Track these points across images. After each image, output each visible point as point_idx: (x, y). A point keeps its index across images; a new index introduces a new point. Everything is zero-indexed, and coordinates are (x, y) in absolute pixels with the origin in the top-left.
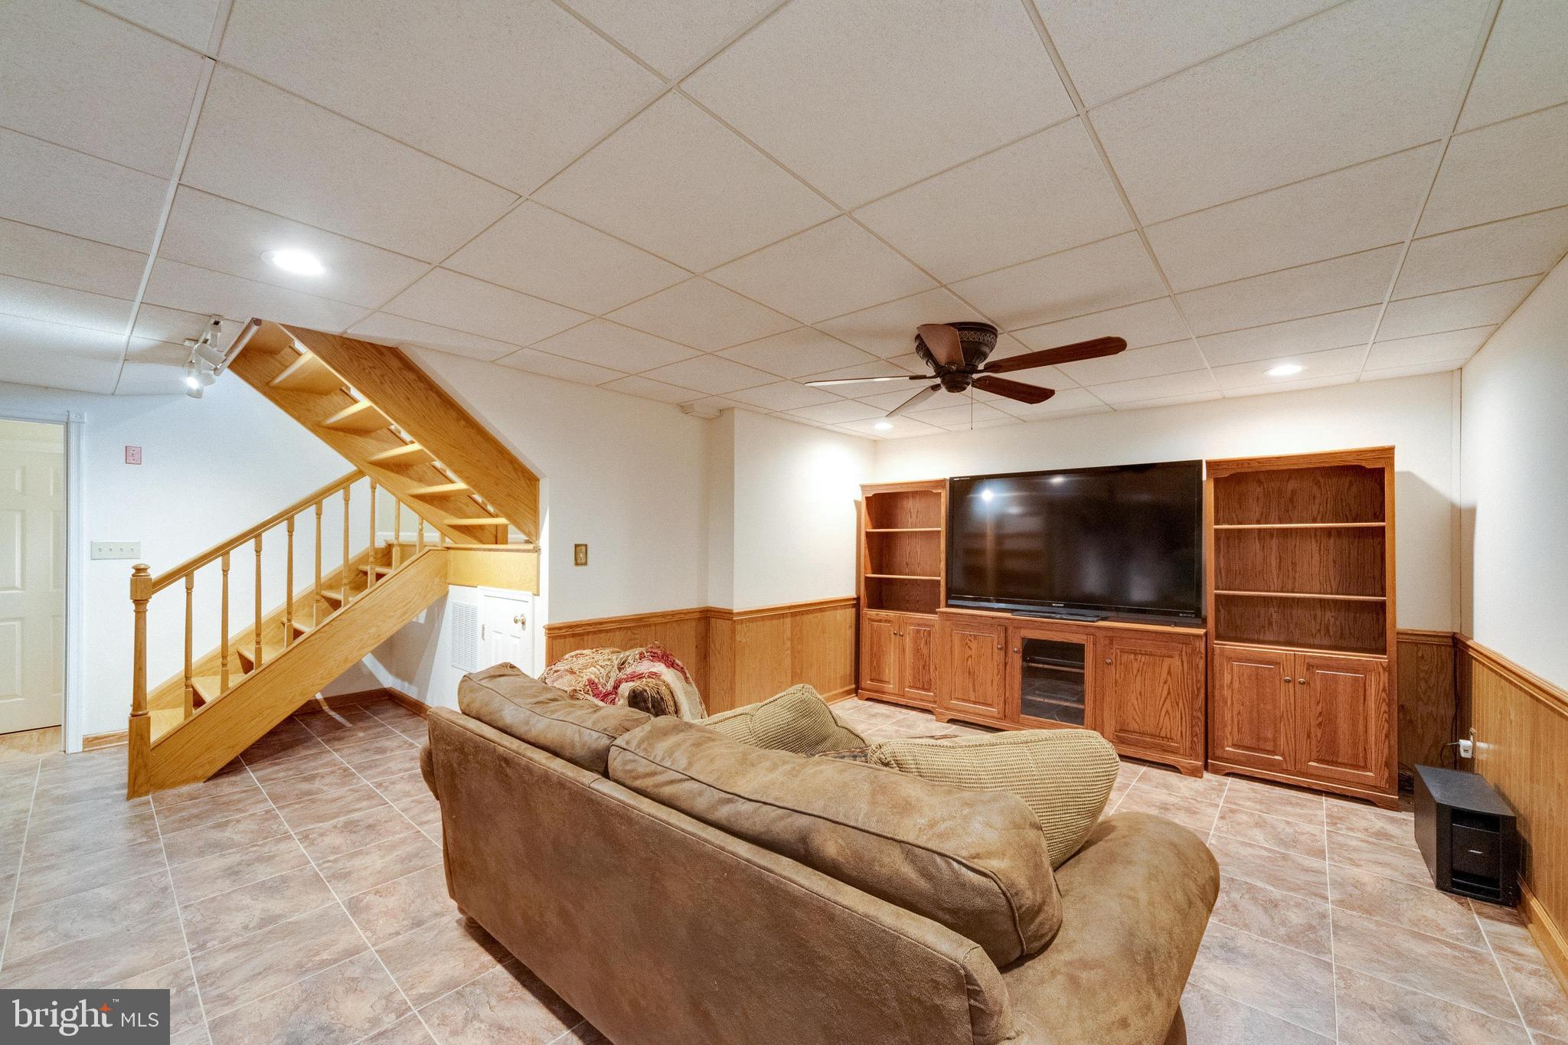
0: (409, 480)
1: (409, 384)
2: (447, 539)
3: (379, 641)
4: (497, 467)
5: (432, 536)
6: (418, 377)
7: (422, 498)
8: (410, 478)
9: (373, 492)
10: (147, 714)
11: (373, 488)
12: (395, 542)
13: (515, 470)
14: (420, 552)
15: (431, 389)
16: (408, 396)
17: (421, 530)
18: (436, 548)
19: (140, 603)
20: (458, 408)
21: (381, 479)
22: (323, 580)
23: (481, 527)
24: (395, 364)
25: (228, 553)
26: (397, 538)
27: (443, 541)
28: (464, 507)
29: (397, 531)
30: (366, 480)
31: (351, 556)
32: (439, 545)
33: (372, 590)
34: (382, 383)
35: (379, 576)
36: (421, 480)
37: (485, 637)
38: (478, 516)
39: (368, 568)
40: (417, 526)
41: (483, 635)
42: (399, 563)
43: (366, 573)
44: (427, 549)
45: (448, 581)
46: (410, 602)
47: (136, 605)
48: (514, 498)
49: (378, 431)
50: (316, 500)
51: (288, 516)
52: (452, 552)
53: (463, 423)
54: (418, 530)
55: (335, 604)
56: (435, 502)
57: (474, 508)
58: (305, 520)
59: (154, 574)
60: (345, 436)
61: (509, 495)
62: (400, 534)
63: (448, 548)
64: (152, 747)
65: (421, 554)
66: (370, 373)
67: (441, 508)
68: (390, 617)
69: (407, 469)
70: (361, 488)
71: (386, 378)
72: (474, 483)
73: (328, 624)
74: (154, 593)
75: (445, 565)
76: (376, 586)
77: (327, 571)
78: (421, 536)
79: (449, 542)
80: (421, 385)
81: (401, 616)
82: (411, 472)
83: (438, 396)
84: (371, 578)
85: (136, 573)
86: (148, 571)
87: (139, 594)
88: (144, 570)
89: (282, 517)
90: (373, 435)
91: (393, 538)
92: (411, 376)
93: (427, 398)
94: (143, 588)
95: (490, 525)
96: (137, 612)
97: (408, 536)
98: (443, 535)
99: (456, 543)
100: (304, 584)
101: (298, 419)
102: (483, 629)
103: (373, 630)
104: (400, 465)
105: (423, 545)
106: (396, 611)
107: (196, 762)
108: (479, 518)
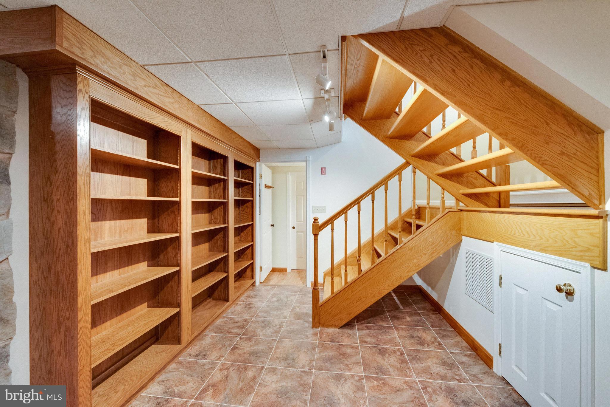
0: (436, 164)
1: (455, 57)
2: (461, 204)
3: (419, 268)
4: (547, 124)
5: (450, 202)
6: (463, 49)
7: (444, 176)
8: (437, 163)
9: (414, 175)
10: (318, 289)
11: (414, 173)
12: (427, 206)
13: (570, 124)
14: (442, 212)
15: (475, 57)
16: (454, 68)
17: (443, 198)
18: (454, 210)
19: (316, 235)
20: (501, 69)
21: (420, 166)
22: (388, 226)
23: (487, 194)
24: (442, 41)
25: (346, 212)
26: (428, 203)
27: (458, 205)
28: (474, 181)
29: (428, 199)
30: (410, 168)
31: (403, 212)
32: (456, 209)
33: (414, 235)
34: (431, 62)
35: (418, 227)
36: (444, 164)
37: (502, 285)
38: (485, 186)
39: (411, 220)
40: (440, 196)
41: (500, 284)
42: (430, 220)
43: (410, 224)
44: (447, 211)
45: (461, 233)
46: (437, 245)
47: (314, 236)
48: (568, 156)
49: (417, 135)
50: (384, 182)
51: (371, 192)
52: (465, 213)
53: (508, 83)
54: (441, 199)
55: (395, 241)
56: (453, 179)
57: (481, 181)
58: (379, 193)
59: (321, 222)
60: (399, 141)
61: (562, 153)
62: (430, 201)
63: (462, 210)
64: (320, 305)
65: (444, 214)
66: (421, 56)
67: (458, 183)
68: (425, 254)
69: (435, 158)
70: (408, 172)
71: (434, 57)
72: (520, 144)
73: (391, 255)
74: (320, 231)
75: (460, 221)
76: (416, 234)
77: (390, 220)
78: (443, 202)
79: (462, 206)
80: (466, 55)
81: (431, 255)
82: (437, 159)
83: (482, 62)
84: (413, 228)
85: (314, 221)
86: (318, 220)
87: (315, 231)
88: (317, 220)
89: (369, 192)
90: (414, 138)
91: (426, 204)
92: (456, 49)
93: (471, 67)
94: (317, 228)
95: (494, 193)
96: (315, 240)
97: (436, 202)
98: (458, 200)
99: (468, 207)
100: (380, 227)
101: (375, 135)
102: (501, 278)
103: (415, 261)
104: (430, 155)
105: (444, 208)
106: (428, 250)
107: (335, 318)
108: (485, 187)
